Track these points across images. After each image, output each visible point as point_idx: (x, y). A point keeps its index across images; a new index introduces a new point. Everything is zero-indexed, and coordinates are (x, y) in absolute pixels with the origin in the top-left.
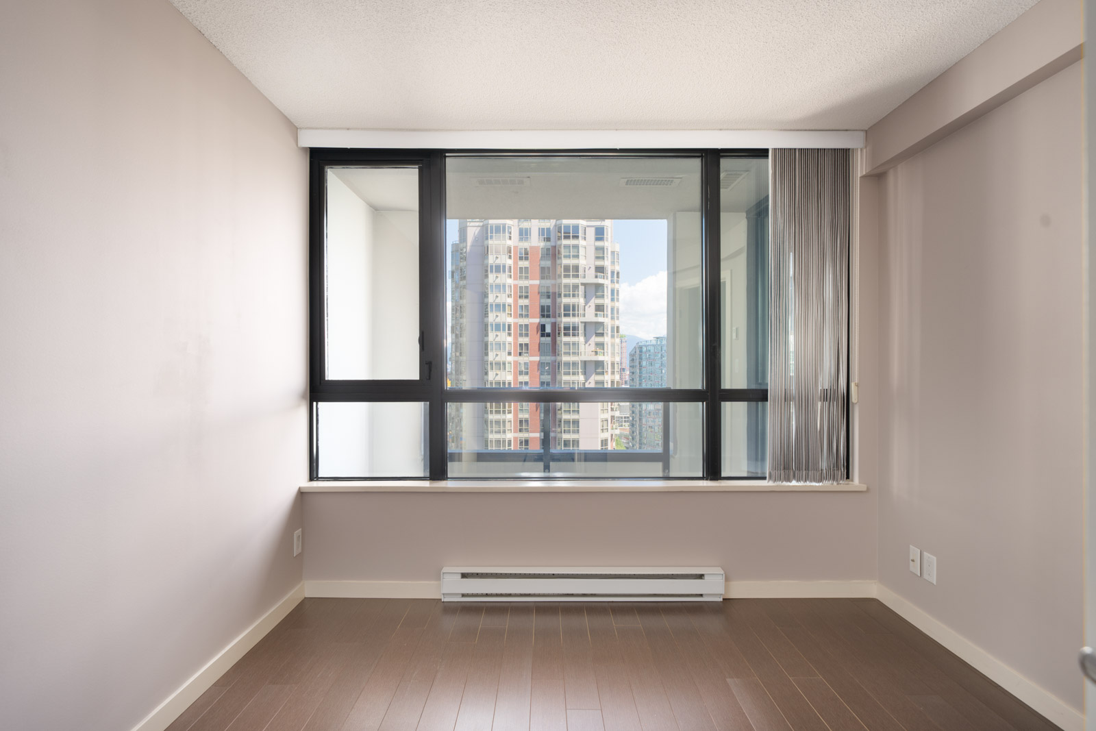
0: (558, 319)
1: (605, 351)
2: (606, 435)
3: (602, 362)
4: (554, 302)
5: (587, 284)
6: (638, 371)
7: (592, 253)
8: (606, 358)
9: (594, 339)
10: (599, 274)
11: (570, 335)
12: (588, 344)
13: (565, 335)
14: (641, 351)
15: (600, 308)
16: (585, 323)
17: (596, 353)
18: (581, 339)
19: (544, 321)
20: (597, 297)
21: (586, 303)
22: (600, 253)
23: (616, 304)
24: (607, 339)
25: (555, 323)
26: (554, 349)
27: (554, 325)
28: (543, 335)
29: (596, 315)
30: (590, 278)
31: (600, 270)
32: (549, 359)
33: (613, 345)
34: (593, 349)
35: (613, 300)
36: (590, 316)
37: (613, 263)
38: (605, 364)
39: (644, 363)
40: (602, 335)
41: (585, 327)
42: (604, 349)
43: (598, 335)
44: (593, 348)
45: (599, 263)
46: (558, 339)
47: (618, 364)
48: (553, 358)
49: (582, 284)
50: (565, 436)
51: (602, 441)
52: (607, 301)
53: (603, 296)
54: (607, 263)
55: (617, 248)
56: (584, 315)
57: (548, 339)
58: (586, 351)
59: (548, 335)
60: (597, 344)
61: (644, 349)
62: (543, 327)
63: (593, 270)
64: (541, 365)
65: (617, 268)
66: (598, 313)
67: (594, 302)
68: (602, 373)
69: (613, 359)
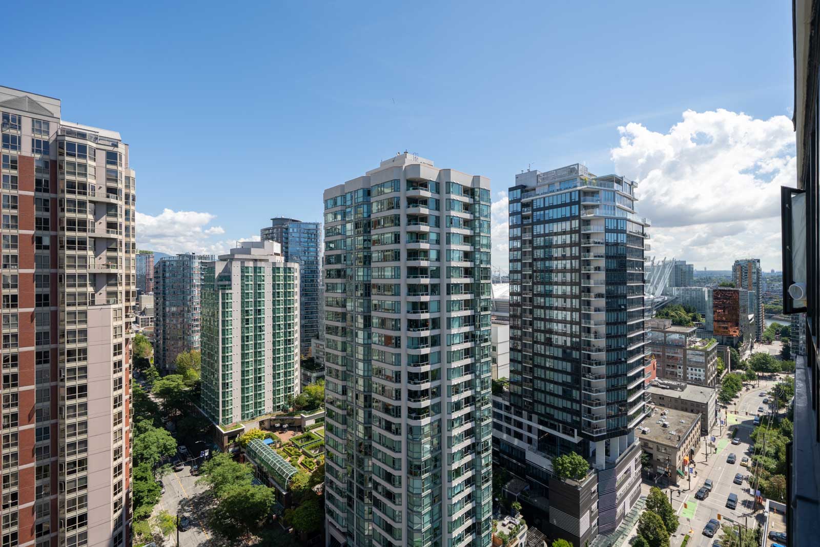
0: (60, 233)
1: (119, 264)
2: (120, 340)
3: (115, 275)
4: (55, 214)
5: (97, 202)
6: (162, 281)
7: (102, 174)
8: (121, 271)
9: (105, 254)
10: (111, 195)
11: (75, 249)
12: (98, 257)
13: (69, 248)
14: (165, 265)
15: (111, 226)
16: (95, 238)
17: (108, 266)
18: (90, 253)
19: (40, 233)
20: (109, 215)
21: (96, 220)
22: (112, 176)
23: (132, 224)
24: (121, 254)
25: (56, 236)
26: (56, 262)
27: (54, 239)
28: (38, 248)
29: (108, 232)
30: (101, 196)
31: (112, 191)
32: (47, 271)
33: (128, 260)
34: (105, 263)
35: (127, 219)
36: (100, 230)
37: (127, 187)
38: (119, 276)
39: (167, 275)
40: (115, 250)
41: (95, 241)
42: (117, 263)
43: (109, 250)
44: (104, 261)
45: (112, 185)
46: (59, 252)
47: (133, 276)
48: (53, 271)
49: (91, 202)
50: (68, 346)
51: (115, 346)
52: (121, 220)
53: (116, 216)
54: (121, 186)
55: (133, 174)
56: (93, 231)
57: (47, 252)
58: (96, 263)
59: (46, 247)
60: (109, 258)
61: (168, 263)
62: (39, 240)
63: (104, 190)
64: (37, 277)
65: (132, 192)
66: (110, 230)
67: (104, 220)
68: (116, 285)
69: (128, 272)
